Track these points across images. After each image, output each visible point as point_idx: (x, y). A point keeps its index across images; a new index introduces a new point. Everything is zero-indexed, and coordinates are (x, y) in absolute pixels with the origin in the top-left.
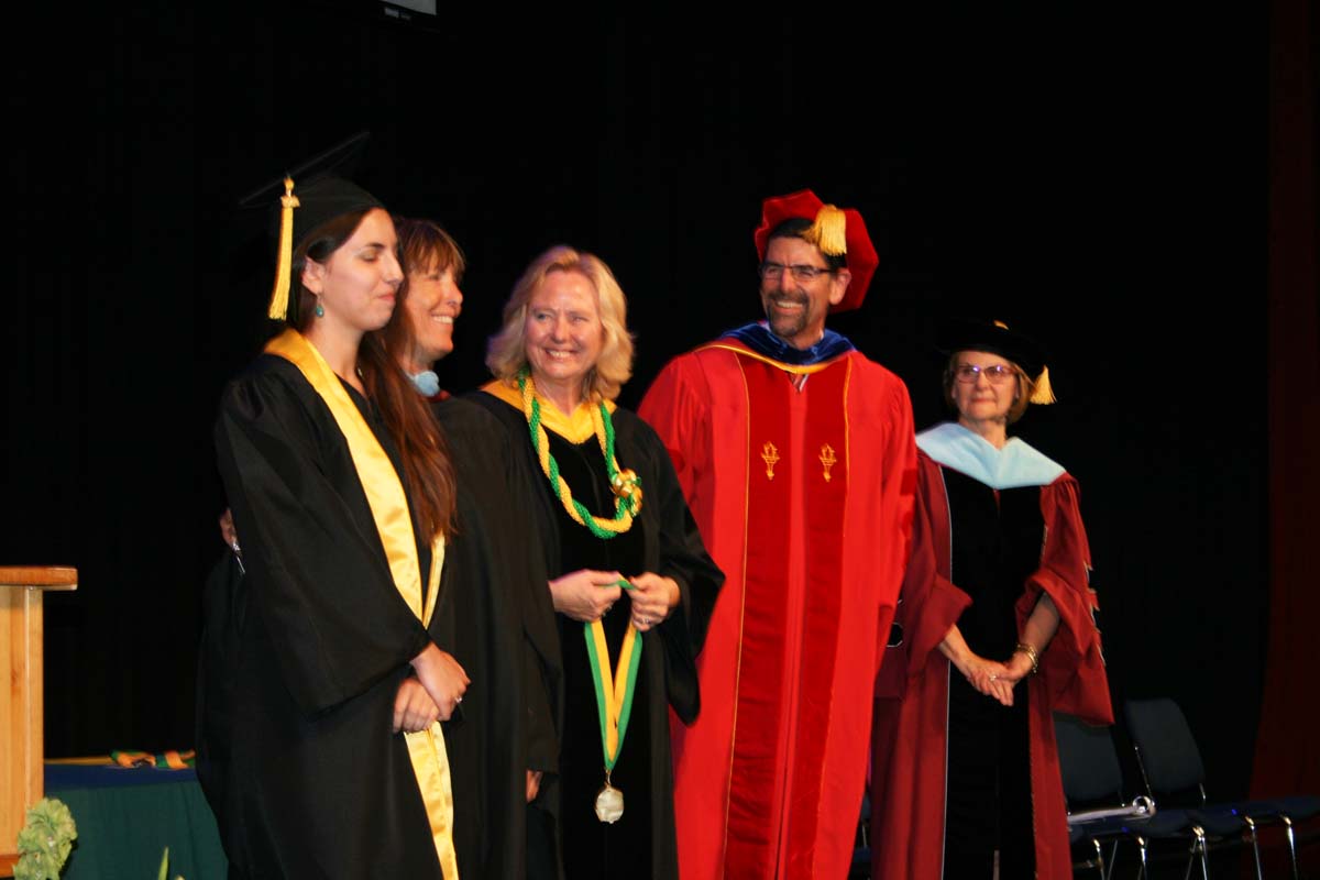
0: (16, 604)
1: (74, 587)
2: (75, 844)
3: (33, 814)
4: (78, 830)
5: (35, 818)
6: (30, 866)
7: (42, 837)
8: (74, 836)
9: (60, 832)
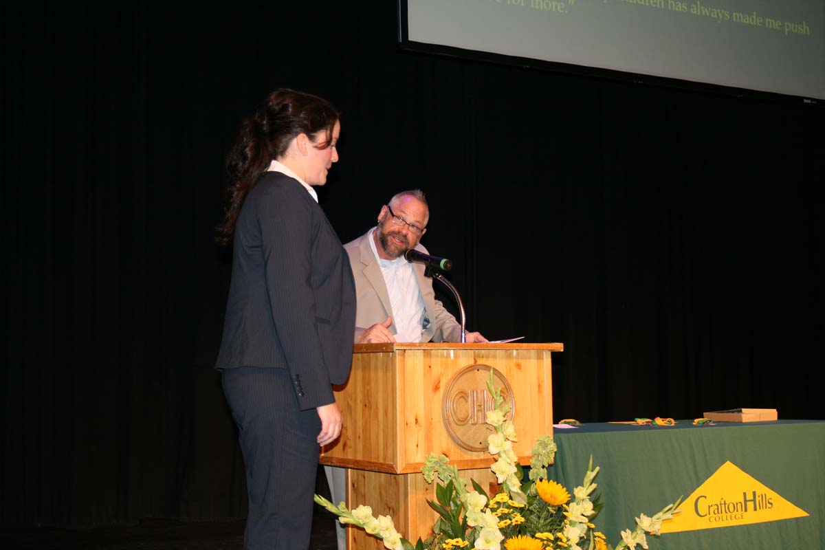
0: (540, 357)
1: (562, 350)
2: (556, 453)
3: (538, 441)
4: (558, 448)
5: (538, 442)
6: (536, 460)
7: (540, 450)
8: (556, 450)
9: (549, 447)
